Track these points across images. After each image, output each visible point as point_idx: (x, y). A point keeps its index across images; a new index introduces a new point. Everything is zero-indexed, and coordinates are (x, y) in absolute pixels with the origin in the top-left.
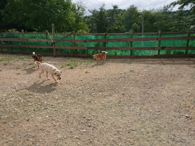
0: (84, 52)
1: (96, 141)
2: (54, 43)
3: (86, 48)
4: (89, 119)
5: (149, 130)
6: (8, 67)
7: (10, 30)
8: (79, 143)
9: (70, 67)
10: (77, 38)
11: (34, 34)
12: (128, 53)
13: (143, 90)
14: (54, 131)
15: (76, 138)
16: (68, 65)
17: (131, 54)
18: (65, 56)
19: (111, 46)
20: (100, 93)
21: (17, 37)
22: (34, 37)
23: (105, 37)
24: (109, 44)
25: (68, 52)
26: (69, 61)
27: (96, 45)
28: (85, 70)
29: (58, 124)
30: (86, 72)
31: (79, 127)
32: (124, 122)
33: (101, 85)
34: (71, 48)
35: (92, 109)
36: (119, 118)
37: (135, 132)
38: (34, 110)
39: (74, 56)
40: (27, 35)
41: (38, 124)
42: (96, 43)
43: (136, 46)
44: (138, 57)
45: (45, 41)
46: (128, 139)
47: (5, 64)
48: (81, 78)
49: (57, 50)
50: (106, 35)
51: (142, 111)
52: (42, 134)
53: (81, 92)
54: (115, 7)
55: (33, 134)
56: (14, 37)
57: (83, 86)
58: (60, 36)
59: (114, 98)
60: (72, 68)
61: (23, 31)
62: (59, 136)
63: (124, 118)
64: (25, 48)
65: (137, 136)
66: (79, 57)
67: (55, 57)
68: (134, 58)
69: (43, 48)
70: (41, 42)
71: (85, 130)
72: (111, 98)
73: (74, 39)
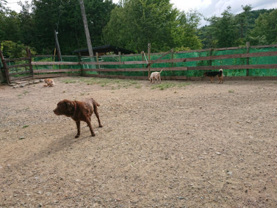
0: (183, 73)
2: (149, 65)
3: (186, 69)
7: (108, 53)
9: (161, 88)
16: (159, 87)
17: (247, 75)
19: (219, 65)
21: (114, 60)
23: (211, 54)
24: (217, 63)
27: (200, 63)
30: (175, 92)
34: (168, 69)
39: (171, 79)
40: (124, 58)
42: (199, 61)
44: (257, 79)
45: (141, 63)
47: (103, 86)
56: (111, 61)
61: (119, 53)
64: (121, 72)
66: (177, 80)
68: (251, 80)
69: (139, 70)
70: (137, 65)
73: (173, 58)
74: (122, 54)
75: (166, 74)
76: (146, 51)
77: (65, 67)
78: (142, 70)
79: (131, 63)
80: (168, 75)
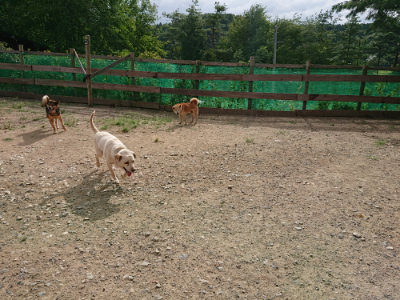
0: (153, 98)
1: (169, 286)
2: (88, 76)
3: (158, 91)
4: (156, 238)
5: (280, 262)
8: (132, 290)
9: (121, 128)
10: (138, 67)
11: (46, 56)
12: (244, 105)
13: (270, 181)
14: (79, 264)
15: (127, 279)
16: (118, 124)
17: (249, 107)
18: (112, 106)
19: (209, 89)
20: (183, 185)
21: (8, 60)
22: (47, 63)
23: (198, 70)
24: (207, 85)
25: (119, 97)
26: (120, 116)
27: (180, 84)
28: (154, 137)
29: (88, 249)
30: (156, 141)
31: (134, 255)
32: (228, 245)
33: (186, 168)
34: (125, 88)
35: (164, 219)
36: (219, 237)
37: (251, 267)
38: (39, 219)
39: (132, 107)
40: (32, 58)
41: (45, 249)
42: (179, 80)
43: (260, 91)
44: (262, 114)
45: (70, 70)
46: (236, 282)
48: (145, 152)
49: (95, 91)
50: (200, 64)
51: (266, 224)
52: (52, 270)
53: (143, 182)
54: (220, 9)
55: (33, 271)
56: (1, 60)
57: (148, 171)
58: (101, 62)
59: (212, 196)
60: (125, 131)
61: (21, 47)
62: (90, 276)
63: (230, 237)
64: (25, 85)
65: (255, 274)
66: (142, 108)
67: (91, 106)
69: (66, 85)
70: (62, 73)
71: (146, 263)
72: (205, 196)
73: (133, 69)
74: (25, 49)
75: (122, 96)
78: (71, 85)
79: (48, 69)
80: (125, 99)
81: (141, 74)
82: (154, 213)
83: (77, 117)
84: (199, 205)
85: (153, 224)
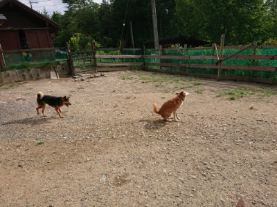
1: (200, 193)
2: (220, 61)
3: (273, 70)
4: (209, 167)
6: (158, 89)
7: (173, 46)
8: (180, 186)
9: (231, 96)
11: (199, 49)
14: (163, 164)
16: (230, 94)
20: (251, 143)
22: (197, 54)
25: (241, 74)
26: (234, 89)
28: (252, 105)
29: (171, 159)
30: (251, 108)
32: (257, 189)
34: (247, 68)
36: (253, 182)
38: (158, 139)
40: (191, 51)
41: (153, 152)
45: (210, 58)
47: (157, 86)
48: (237, 115)
49: (224, 70)
52: (152, 162)
56: (175, 54)
57: (231, 128)
60: (232, 99)
61: (186, 46)
62: (165, 171)
64: (185, 67)
67: (219, 81)
69: (207, 67)
70: (205, 60)
71: (194, 177)
73: (255, 54)
74: (188, 47)
75: (243, 73)
76: (218, 44)
77: (127, 60)
78: (210, 67)
79: (198, 57)
80: (245, 76)
81: (260, 57)
82: (217, 153)
83: (206, 87)
84: (254, 158)
85: (212, 159)
